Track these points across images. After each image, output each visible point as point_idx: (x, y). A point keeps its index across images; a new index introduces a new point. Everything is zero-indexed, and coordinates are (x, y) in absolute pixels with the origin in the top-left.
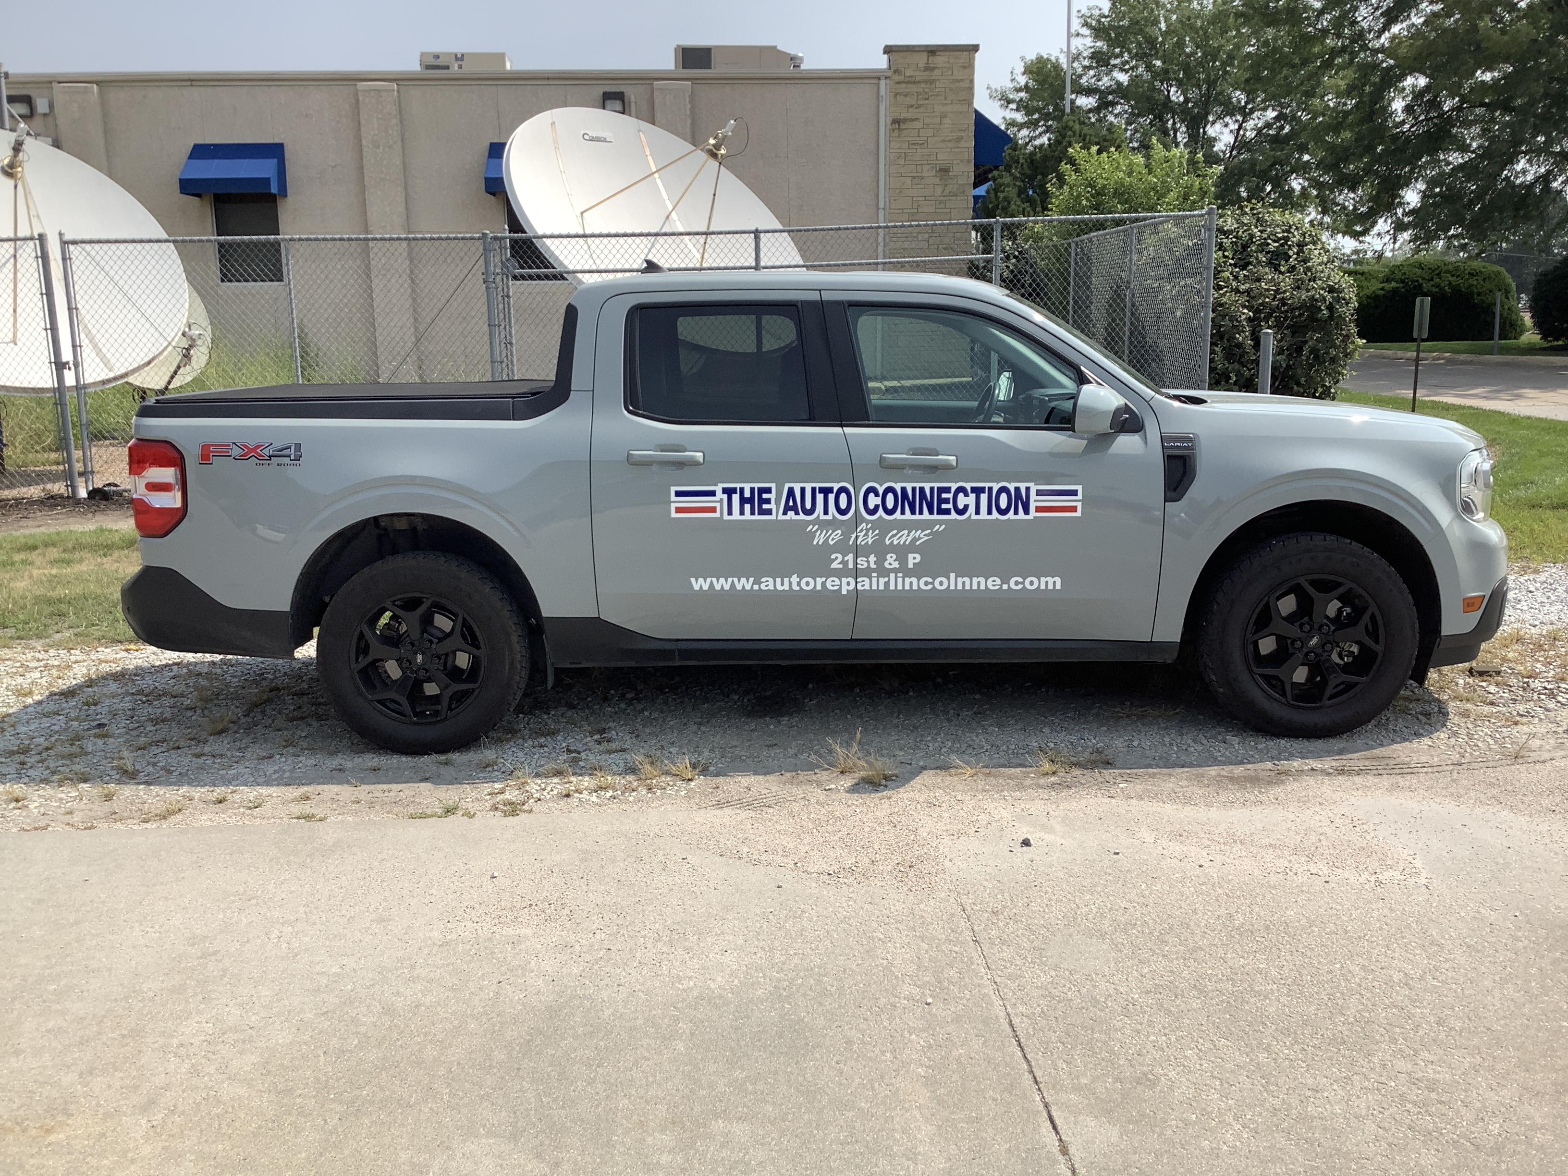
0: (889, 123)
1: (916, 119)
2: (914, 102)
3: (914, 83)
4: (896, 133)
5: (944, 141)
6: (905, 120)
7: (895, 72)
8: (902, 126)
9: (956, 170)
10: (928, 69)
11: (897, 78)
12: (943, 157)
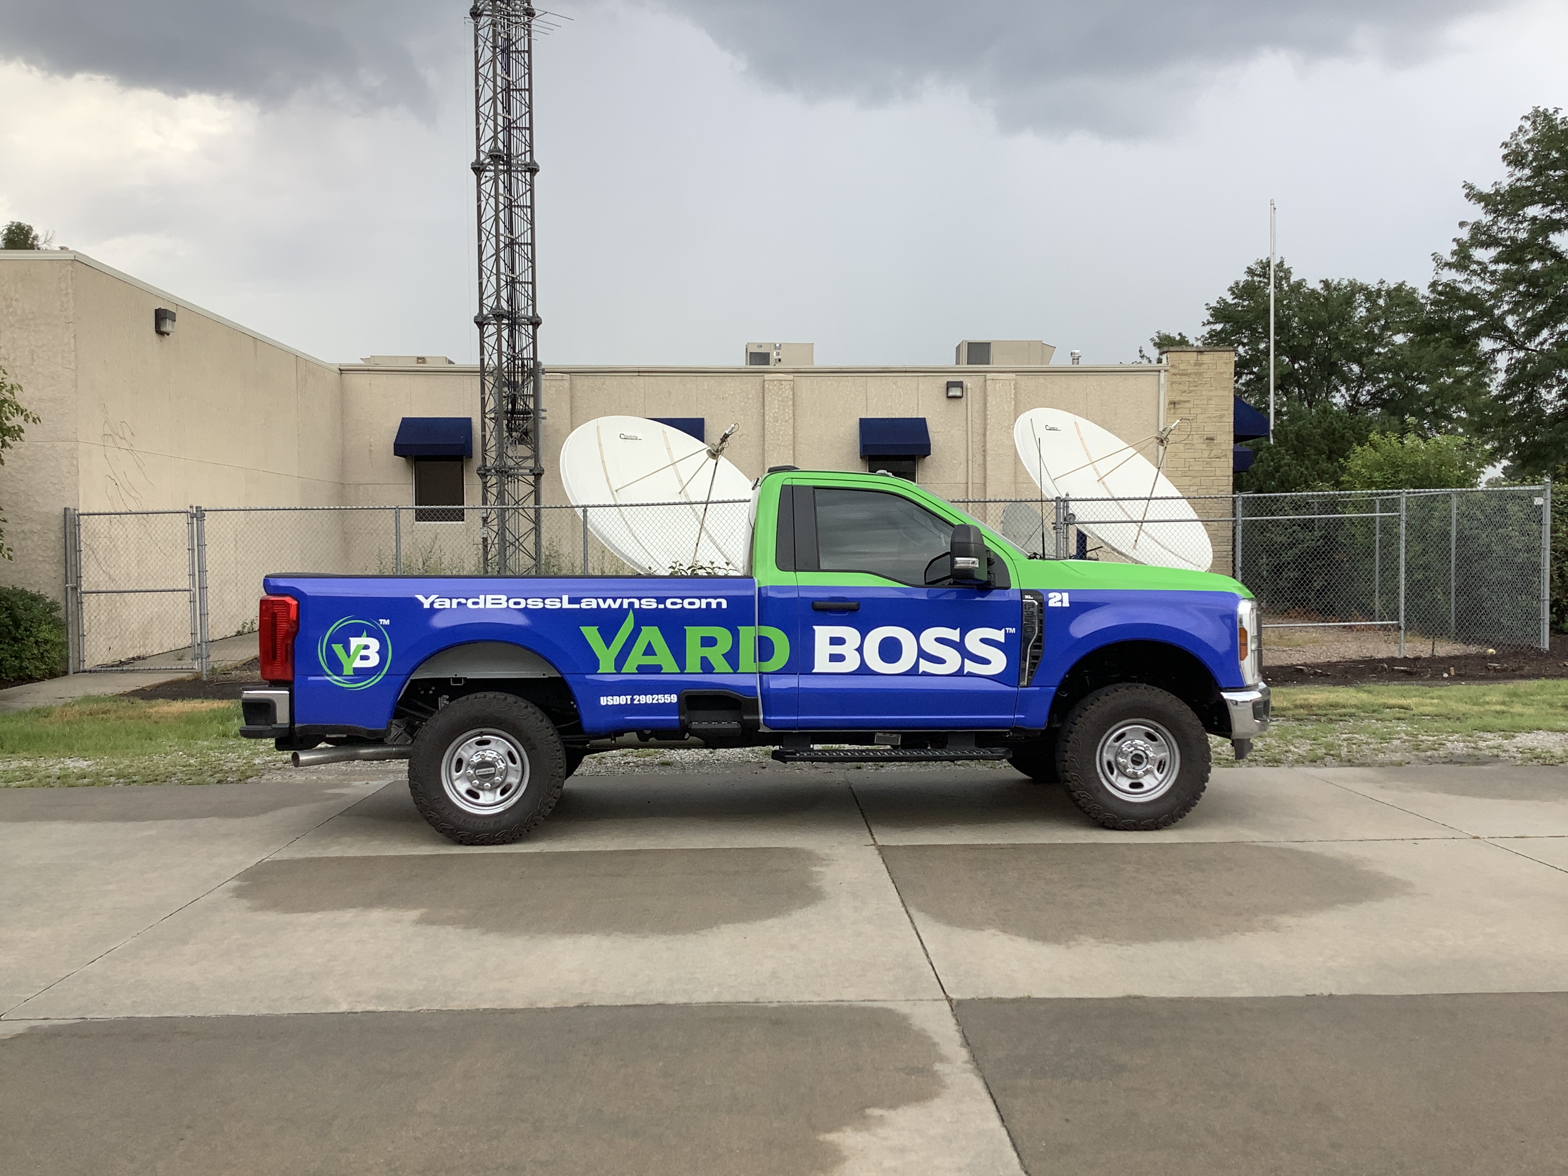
0: (1167, 403)
1: (1188, 401)
2: (1186, 388)
3: (1186, 375)
4: (1172, 411)
5: (1210, 417)
6: (1179, 402)
7: (1172, 366)
8: (1177, 406)
9: (1219, 439)
10: (1198, 364)
11: (1173, 371)
12: (1210, 430)
